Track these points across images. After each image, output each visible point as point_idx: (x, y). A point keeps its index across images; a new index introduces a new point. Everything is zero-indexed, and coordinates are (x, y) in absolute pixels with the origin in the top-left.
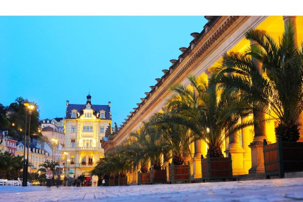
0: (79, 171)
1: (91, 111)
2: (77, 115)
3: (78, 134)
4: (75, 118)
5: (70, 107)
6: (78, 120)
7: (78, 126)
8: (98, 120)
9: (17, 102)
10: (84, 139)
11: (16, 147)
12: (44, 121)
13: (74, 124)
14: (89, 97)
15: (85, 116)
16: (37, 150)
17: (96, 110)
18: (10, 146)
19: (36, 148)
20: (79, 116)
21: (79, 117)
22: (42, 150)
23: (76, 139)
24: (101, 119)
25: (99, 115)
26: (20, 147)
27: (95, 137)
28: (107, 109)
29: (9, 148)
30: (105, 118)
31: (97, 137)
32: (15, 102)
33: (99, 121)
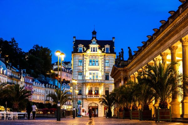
0: (86, 102)
1: (97, 46)
2: (84, 49)
3: (85, 67)
4: (82, 53)
5: (77, 43)
6: (85, 54)
7: (85, 60)
8: (103, 54)
9: (34, 48)
10: (91, 72)
11: (32, 83)
12: (55, 64)
13: (81, 58)
14: (94, 33)
15: (91, 51)
16: (50, 85)
17: (102, 44)
18: (28, 81)
19: (49, 84)
20: (85, 50)
21: (85, 52)
22: (53, 86)
23: (83, 72)
24: (106, 53)
25: (104, 49)
26: (36, 83)
27: (101, 69)
28: (111, 43)
29: (26, 83)
30: (109, 52)
31: (103, 70)
32: (33, 49)
33: (105, 55)
